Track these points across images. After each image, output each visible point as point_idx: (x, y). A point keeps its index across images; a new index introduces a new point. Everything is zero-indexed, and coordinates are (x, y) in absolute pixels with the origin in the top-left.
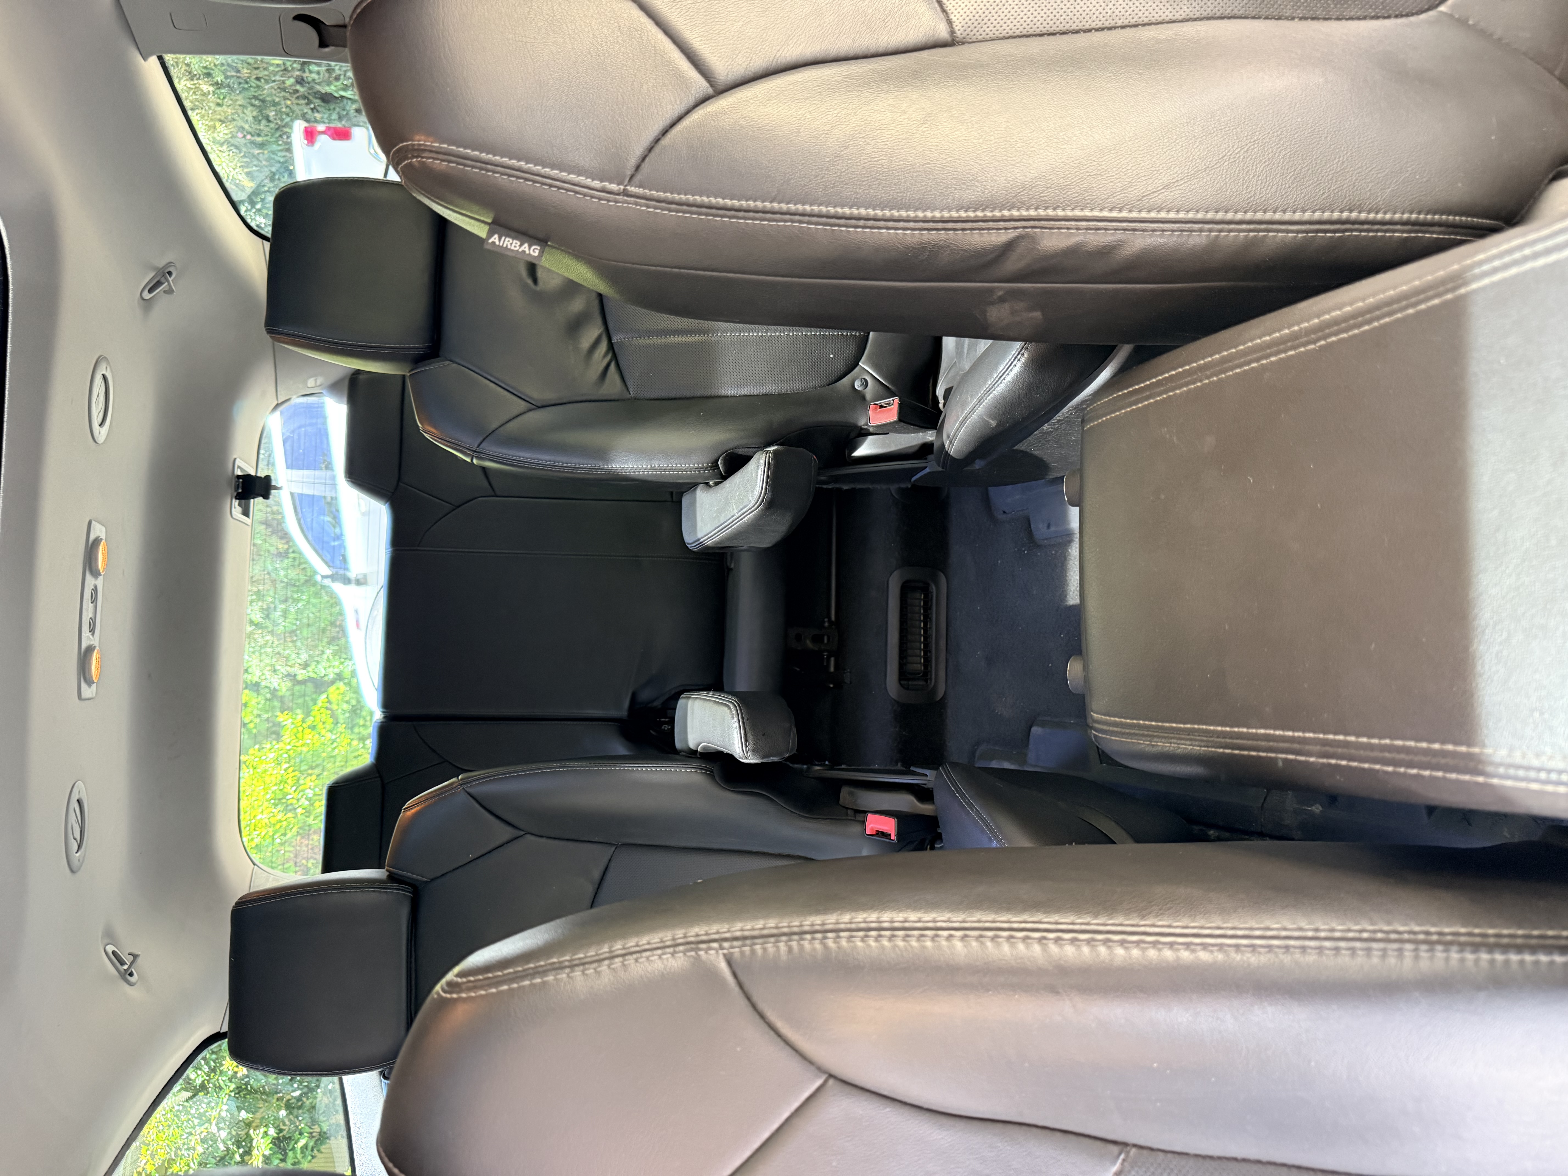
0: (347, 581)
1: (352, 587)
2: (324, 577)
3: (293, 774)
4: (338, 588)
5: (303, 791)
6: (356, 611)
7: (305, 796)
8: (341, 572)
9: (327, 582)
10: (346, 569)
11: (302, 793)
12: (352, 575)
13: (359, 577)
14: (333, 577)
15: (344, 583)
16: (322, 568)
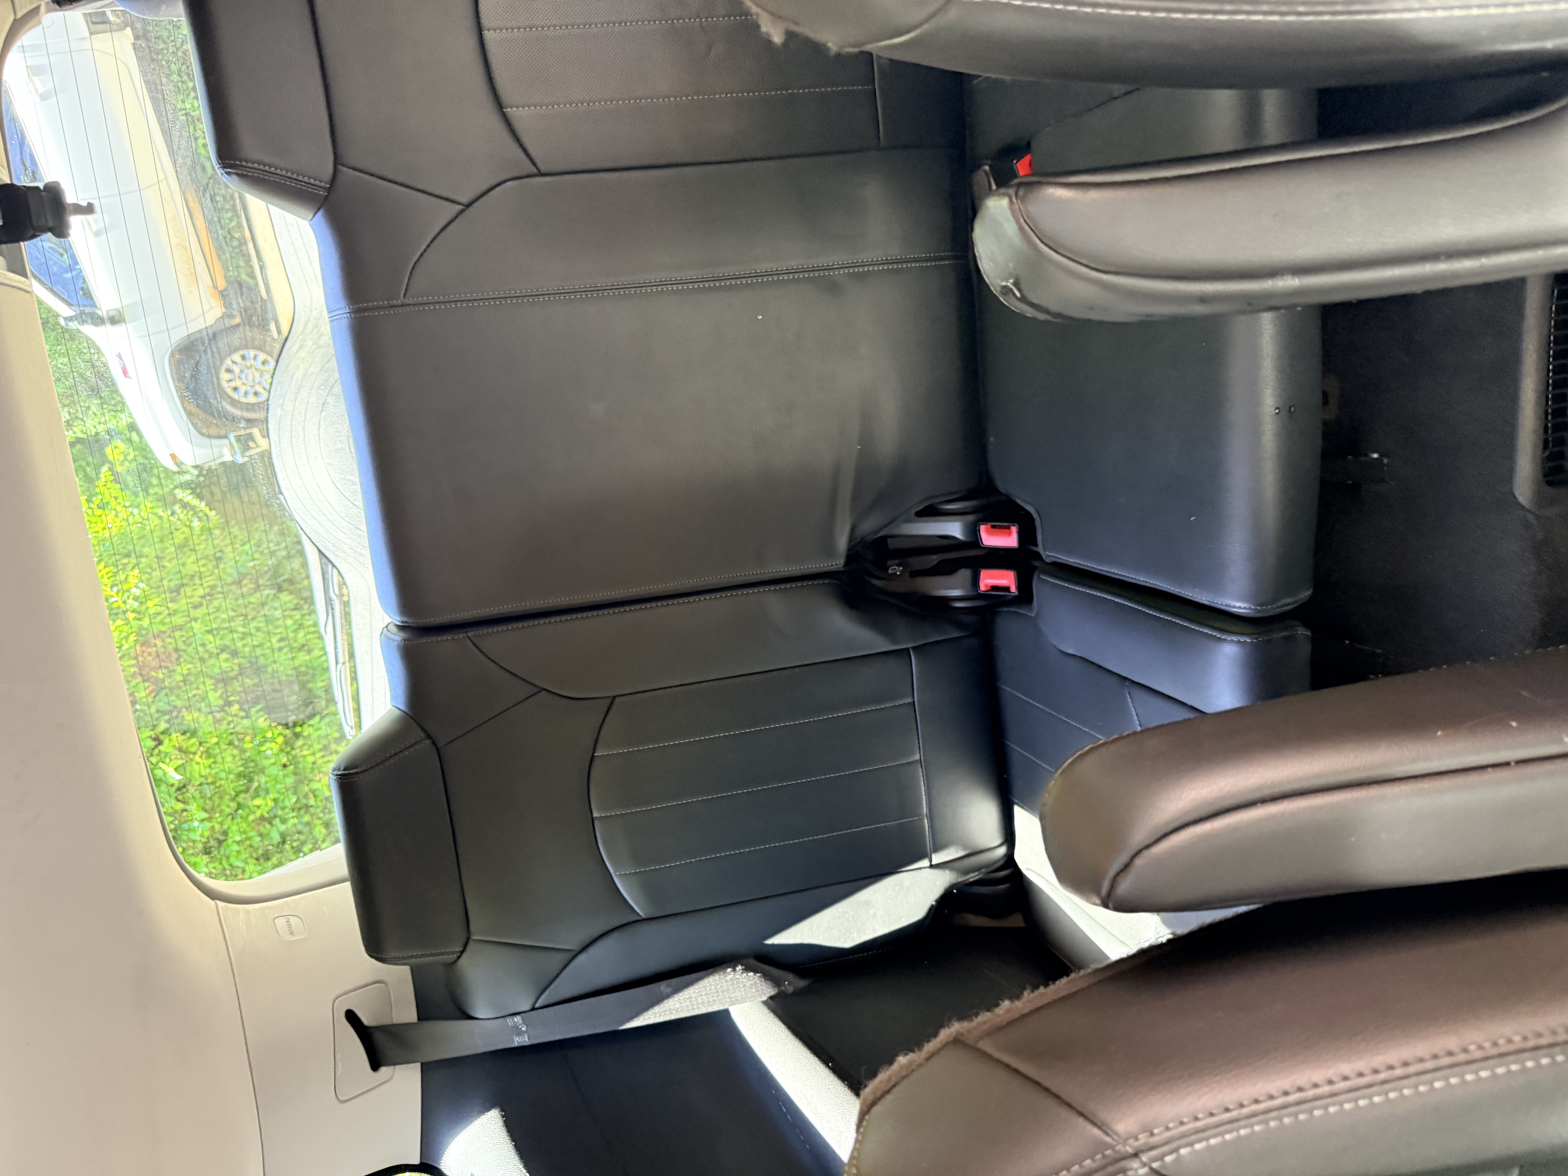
0: (98, 321)
1: (108, 329)
2: (65, 319)
3: (107, 570)
4: (88, 330)
5: (128, 591)
6: (120, 357)
7: (131, 597)
8: (87, 310)
9: (73, 325)
10: (94, 305)
11: (126, 595)
12: (103, 312)
13: (111, 314)
14: (81, 318)
15: (96, 325)
16: (64, 310)
